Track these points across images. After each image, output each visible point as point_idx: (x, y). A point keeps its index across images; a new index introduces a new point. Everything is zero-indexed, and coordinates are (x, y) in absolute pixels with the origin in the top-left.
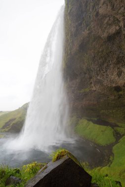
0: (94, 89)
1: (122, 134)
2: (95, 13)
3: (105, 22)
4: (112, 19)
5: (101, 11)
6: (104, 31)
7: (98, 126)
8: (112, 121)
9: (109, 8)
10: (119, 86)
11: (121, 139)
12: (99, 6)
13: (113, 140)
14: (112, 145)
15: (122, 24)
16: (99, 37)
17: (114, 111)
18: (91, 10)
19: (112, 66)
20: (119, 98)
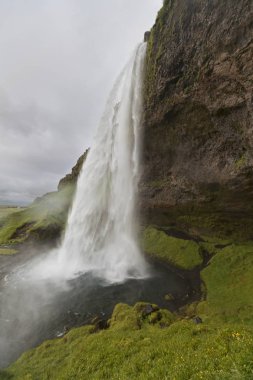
0: (174, 183)
1: (210, 252)
2: (206, 71)
3: (221, 87)
4: (233, 85)
5: (218, 70)
6: (214, 100)
7: (174, 240)
8: (193, 232)
9: (234, 68)
10: (218, 184)
11: (211, 261)
12: (217, 62)
13: (199, 261)
14: (198, 268)
15: (248, 96)
16: (204, 107)
17: (200, 218)
18: (199, 64)
19: (212, 152)
20: (212, 200)
